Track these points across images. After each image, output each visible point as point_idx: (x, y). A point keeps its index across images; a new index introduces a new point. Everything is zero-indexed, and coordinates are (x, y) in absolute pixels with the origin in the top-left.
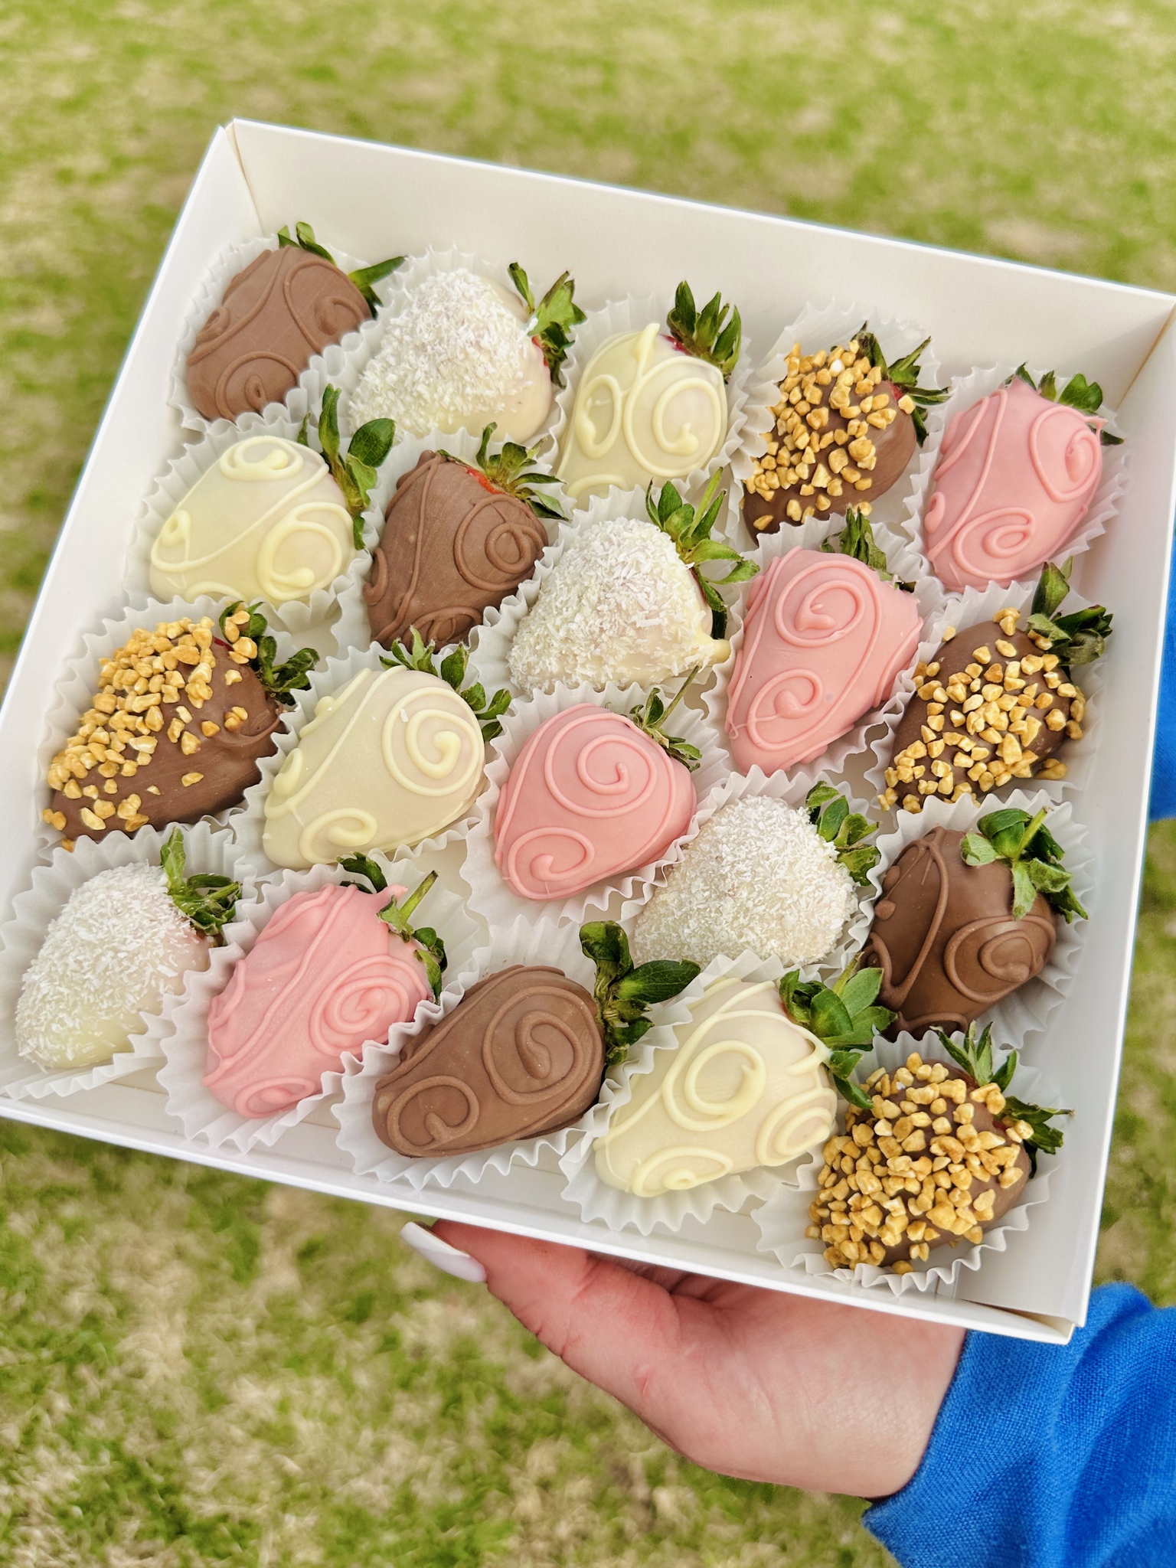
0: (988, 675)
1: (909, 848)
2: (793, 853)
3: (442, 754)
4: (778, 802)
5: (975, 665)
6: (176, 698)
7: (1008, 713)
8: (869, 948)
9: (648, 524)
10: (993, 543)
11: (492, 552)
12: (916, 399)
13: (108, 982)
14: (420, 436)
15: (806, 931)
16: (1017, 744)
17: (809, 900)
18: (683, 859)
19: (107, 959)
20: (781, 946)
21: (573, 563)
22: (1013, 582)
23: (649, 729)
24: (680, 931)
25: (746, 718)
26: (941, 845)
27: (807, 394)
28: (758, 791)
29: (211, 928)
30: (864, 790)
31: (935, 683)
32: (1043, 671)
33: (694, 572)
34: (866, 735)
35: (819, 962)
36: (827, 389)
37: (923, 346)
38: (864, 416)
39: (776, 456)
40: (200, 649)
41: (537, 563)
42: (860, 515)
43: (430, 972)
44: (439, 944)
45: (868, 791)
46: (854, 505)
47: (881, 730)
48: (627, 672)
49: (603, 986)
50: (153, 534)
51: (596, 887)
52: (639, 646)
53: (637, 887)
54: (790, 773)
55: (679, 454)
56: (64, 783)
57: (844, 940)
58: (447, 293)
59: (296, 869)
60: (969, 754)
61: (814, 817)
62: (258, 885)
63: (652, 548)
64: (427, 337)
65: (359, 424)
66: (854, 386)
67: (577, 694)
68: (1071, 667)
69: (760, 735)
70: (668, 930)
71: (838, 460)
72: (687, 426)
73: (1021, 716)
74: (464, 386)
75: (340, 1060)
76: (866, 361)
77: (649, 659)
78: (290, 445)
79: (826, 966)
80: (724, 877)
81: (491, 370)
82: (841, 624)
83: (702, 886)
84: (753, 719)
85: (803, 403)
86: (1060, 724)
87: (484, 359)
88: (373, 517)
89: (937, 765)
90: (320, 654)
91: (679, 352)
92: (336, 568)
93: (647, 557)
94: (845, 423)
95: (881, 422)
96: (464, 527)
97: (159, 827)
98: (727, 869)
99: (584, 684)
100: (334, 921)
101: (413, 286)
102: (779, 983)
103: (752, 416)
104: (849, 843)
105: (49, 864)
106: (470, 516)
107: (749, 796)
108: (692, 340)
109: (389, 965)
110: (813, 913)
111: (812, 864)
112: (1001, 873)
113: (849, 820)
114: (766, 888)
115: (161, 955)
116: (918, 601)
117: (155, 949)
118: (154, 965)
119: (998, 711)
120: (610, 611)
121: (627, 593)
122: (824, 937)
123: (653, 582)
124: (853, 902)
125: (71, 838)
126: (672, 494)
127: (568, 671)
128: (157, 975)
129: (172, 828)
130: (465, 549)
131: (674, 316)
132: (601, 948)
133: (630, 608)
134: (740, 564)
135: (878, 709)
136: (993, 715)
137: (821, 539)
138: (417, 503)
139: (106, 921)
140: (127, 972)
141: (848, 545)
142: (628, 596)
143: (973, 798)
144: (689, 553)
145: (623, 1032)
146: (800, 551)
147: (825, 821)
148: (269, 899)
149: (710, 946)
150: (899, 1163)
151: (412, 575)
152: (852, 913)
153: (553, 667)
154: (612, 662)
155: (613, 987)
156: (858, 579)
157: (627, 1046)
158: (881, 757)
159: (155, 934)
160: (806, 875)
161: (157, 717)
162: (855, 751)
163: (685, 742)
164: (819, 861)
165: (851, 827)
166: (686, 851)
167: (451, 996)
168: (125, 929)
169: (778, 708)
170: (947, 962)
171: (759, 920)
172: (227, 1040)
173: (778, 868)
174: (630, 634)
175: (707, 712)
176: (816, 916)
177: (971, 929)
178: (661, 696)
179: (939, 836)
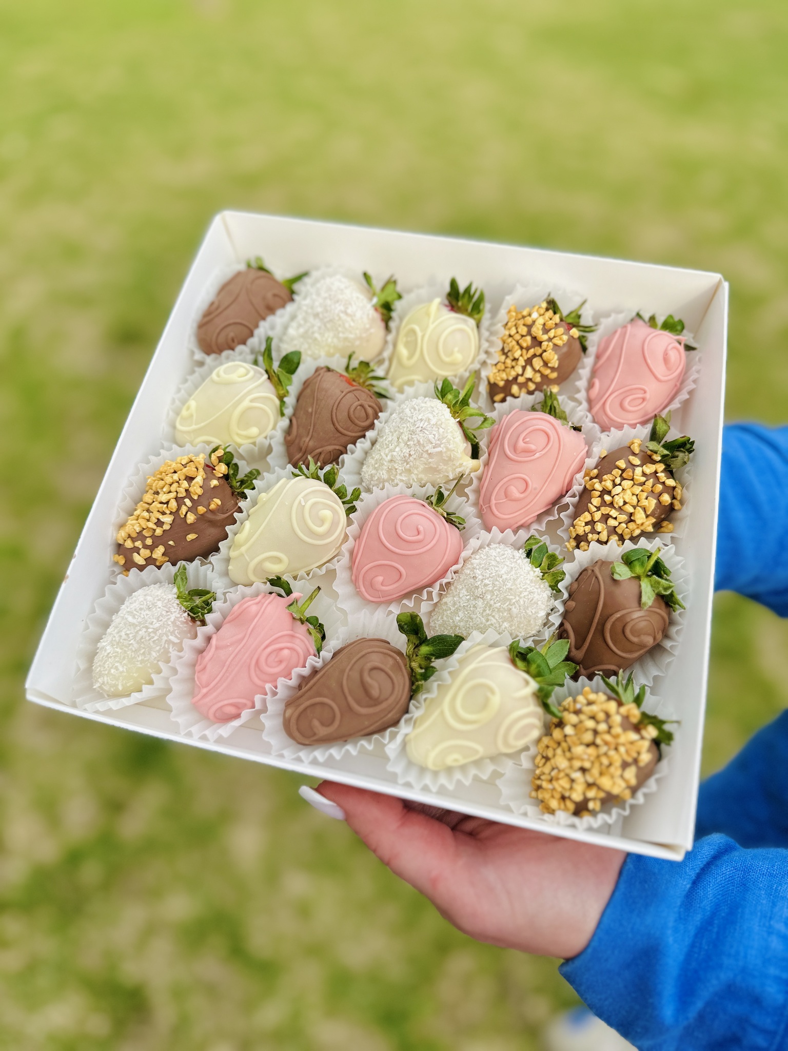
0: (624, 475)
1: (583, 572)
2: (516, 574)
3: (322, 522)
4: (508, 546)
5: (617, 470)
6: (184, 494)
7: (637, 495)
8: (561, 628)
9: (435, 400)
10: (626, 404)
11: (352, 416)
12: (580, 330)
13: (142, 646)
14: (315, 359)
15: (524, 618)
16: (642, 512)
17: (525, 599)
18: (456, 579)
19: (142, 633)
20: (511, 626)
21: (395, 421)
22: (638, 425)
23: (435, 508)
24: (454, 618)
25: (490, 501)
26: (600, 570)
27: (519, 330)
28: (498, 541)
29: (199, 616)
30: (557, 540)
31: (595, 480)
32: (656, 472)
33: (460, 423)
34: (558, 510)
35: (534, 635)
36: (529, 327)
37: (582, 304)
38: (550, 339)
39: (504, 363)
40: (197, 469)
41: (376, 421)
42: (551, 391)
43: (316, 641)
44: (321, 626)
45: (560, 541)
46: (548, 386)
47: (566, 507)
48: (425, 478)
49: (410, 649)
50: (178, 413)
51: (408, 595)
52: (430, 463)
54: (515, 532)
55: (452, 364)
56: (125, 540)
57: (547, 624)
58: (330, 288)
59: (245, 586)
60: (615, 518)
61: (529, 554)
62: (225, 594)
63: (437, 411)
64: (320, 310)
65: (284, 354)
66: (544, 324)
67: (397, 489)
68: (672, 469)
69: (497, 510)
70: (448, 618)
71: (537, 363)
72: (456, 349)
73: (644, 497)
74: (338, 333)
75: (265, 688)
76: (550, 313)
77: (436, 470)
78: (248, 366)
79: (537, 638)
80: (477, 587)
81: (352, 324)
82: (540, 449)
83: (466, 593)
84: (493, 502)
85: (517, 334)
86: (667, 501)
87: (349, 319)
88: (290, 400)
89: (597, 525)
90: (261, 472)
91: (451, 312)
92: (271, 426)
93: (434, 416)
94: (540, 343)
95: (559, 342)
96: (336, 403)
97: (174, 564)
98: (479, 583)
99: (401, 484)
100: (263, 612)
101: (313, 285)
102: (509, 647)
103: (491, 343)
104: (549, 569)
105: (115, 583)
106: (340, 398)
107: (492, 544)
108: (458, 306)
109: (293, 636)
110: (528, 607)
111: (527, 579)
112: (634, 584)
113: (548, 556)
114: (501, 593)
115: (171, 631)
116: (585, 436)
117: (169, 627)
118: (167, 636)
119: (631, 495)
120: (414, 445)
121: (423, 435)
122: (535, 622)
123: (437, 429)
124: (551, 602)
125: (128, 570)
126: (448, 384)
127: (392, 478)
128: (169, 642)
129: (180, 563)
130: (338, 415)
131: (449, 295)
132: (408, 627)
133: (425, 443)
134: (486, 419)
135: (565, 496)
136: (628, 496)
137: (530, 405)
138: (313, 392)
139: (142, 612)
140: (152, 640)
141: (545, 408)
142: (424, 437)
143: (619, 543)
144: (458, 414)
145: (421, 674)
146: (517, 412)
147: (534, 556)
148: (231, 601)
149: (471, 628)
150: (579, 750)
151: (310, 429)
152: (551, 608)
153: (385, 476)
154: (416, 472)
155: (416, 650)
156: (549, 425)
157: (423, 682)
158: (567, 521)
159: (169, 619)
160: (524, 586)
161: (173, 505)
162: (551, 518)
163: (456, 515)
164: (531, 578)
165: (549, 560)
166: (456, 574)
167: (326, 654)
168: (153, 616)
169: (506, 496)
170: (605, 635)
171: (497, 611)
172: (204, 677)
173: (507, 582)
174: (425, 457)
175: (468, 499)
176: (530, 609)
177: (618, 615)
178: (442, 490)
179: (599, 564)
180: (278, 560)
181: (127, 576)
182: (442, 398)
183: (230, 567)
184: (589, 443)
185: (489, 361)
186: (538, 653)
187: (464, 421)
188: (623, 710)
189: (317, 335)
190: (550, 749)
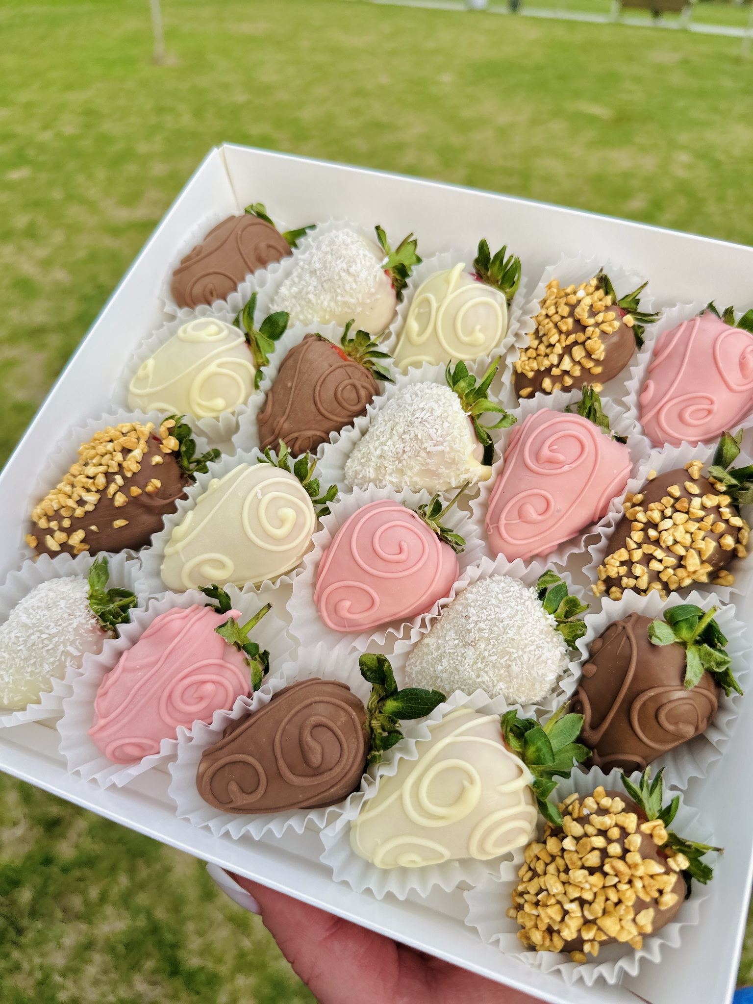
0: (678, 506)
1: (611, 626)
2: (522, 619)
3: (282, 522)
4: (516, 581)
5: (668, 498)
6: (116, 469)
7: (692, 534)
8: (576, 698)
9: (445, 387)
10: (687, 415)
11: (339, 396)
12: (637, 319)
13: (34, 654)
14: (306, 325)
15: (527, 679)
16: (697, 557)
17: (530, 655)
18: (442, 615)
20: (508, 688)
21: (391, 407)
22: (699, 443)
23: (428, 521)
24: (436, 667)
25: (498, 520)
26: (634, 627)
27: (560, 310)
28: (503, 573)
30: (581, 579)
31: (638, 508)
32: (719, 506)
33: (472, 419)
34: (586, 541)
35: (537, 704)
36: (573, 307)
37: (642, 287)
38: (597, 325)
39: (536, 349)
40: (139, 440)
41: (367, 406)
42: (592, 390)
43: (255, 674)
44: (264, 655)
45: (584, 581)
46: (588, 384)
47: (597, 538)
48: (420, 481)
49: (373, 701)
51: (379, 628)
52: (428, 464)
53: (408, 632)
54: (528, 562)
55: (472, 345)
56: (40, 518)
57: (556, 690)
58: (334, 242)
59: (176, 592)
60: (661, 561)
61: (542, 595)
62: (148, 600)
63: (444, 401)
64: (318, 266)
65: (268, 314)
66: (592, 306)
67: (383, 493)
68: (741, 505)
69: (507, 533)
70: (428, 665)
71: (578, 352)
72: (478, 327)
73: (701, 537)
74: (337, 296)
75: (176, 731)
76: (601, 292)
77: (434, 474)
78: (223, 324)
79: (541, 708)
80: (469, 631)
81: (354, 286)
82: (570, 461)
83: (453, 636)
84: (503, 521)
85: (556, 315)
86: (729, 546)
87: (351, 279)
88: (269, 371)
89: (636, 567)
91: (478, 282)
92: (241, 399)
93: (439, 406)
94: (584, 328)
95: (608, 329)
96: (322, 379)
98: (472, 625)
99: (389, 486)
100: (188, 631)
102: (502, 717)
103: (523, 324)
104: (566, 617)
105: (20, 569)
106: (327, 372)
107: (496, 575)
108: (487, 276)
109: (221, 666)
110: (533, 666)
111: (536, 628)
112: (678, 651)
113: (567, 600)
114: (499, 643)
115: (71, 640)
116: (630, 451)
117: (69, 634)
118: (65, 646)
119: (684, 532)
120: (410, 439)
121: (423, 428)
122: (541, 685)
123: (441, 423)
124: (565, 661)
125: (38, 554)
127: (380, 478)
128: (66, 653)
129: (101, 554)
130: (322, 393)
131: (477, 261)
132: (372, 672)
133: (424, 438)
134: (505, 417)
135: (596, 523)
136: (680, 534)
137: (565, 405)
138: (296, 362)
139: (39, 611)
140: (46, 648)
141: (582, 408)
142: (424, 431)
143: (661, 593)
144: (470, 407)
145: (383, 739)
146: (547, 411)
147: (549, 599)
148: (155, 609)
149: (456, 682)
151: (287, 407)
152: (564, 669)
153: (371, 475)
154: (409, 474)
155: (381, 704)
156: (585, 431)
157: (383, 750)
158: (596, 557)
159: (70, 624)
160: (530, 637)
161: (101, 480)
162: (576, 551)
163: (454, 533)
164: (542, 628)
165: (568, 605)
166: (445, 609)
167: (264, 694)
168: (51, 619)
169: (520, 516)
170: (632, 716)
171: (492, 667)
172: (104, 705)
173: (509, 629)
174: (422, 456)
175: (472, 514)
176: (535, 669)
177: (652, 693)
178: (441, 499)
179: (633, 619)
180: (222, 565)
181: (35, 562)
182: (454, 385)
184: (635, 459)
186: (540, 729)
187: (479, 416)
188: (646, 828)
189: (311, 296)
190: (541, 862)
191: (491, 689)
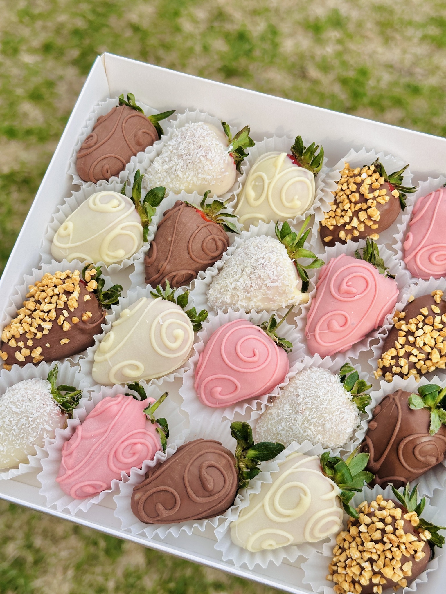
0: (426, 321)
1: (386, 398)
2: (331, 396)
3: (175, 339)
4: (327, 371)
5: (421, 316)
6: (63, 306)
7: (435, 339)
8: (364, 442)
9: (275, 240)
10: (434, 258)
11: (205, 248)
12: (401, 191)
15: (335, 432)
16: (438, 353)
17: (337, 418)
18: (281, 394)
20: (323, 438)
21: (240, 255)
22: (441, 277)
23: (269, 333)
24: (277, 427)
25: (314, 330)
26: (399, 398)
27: (350, 187)
28: (317, 365)
29: (68, 410)
30: (367, 368)
31: (403, 322)
33: (295, 263)
34: (370, 343)
35: (341, 447)
36: (359, 185)
37: (405, 168)
38: (375, 198)
39: (335, 212)
40: (74, 285)
41: (224, 253)
42: (373, 241)
43: (161, 438)
44: (167, 426)
45: (369, 369)
46: (370, 236)
47: (377, 341)
48: (261, 305)
49: (239, 451)
51: (240, 403)
52: (267, 294)
53: (259, 405)
54: (333, 358)
55: (292, 208)
56: (9, 340)
57: (352, 438)
58: (194, 134)
59: (106, 386)
60: (416, 356)
61: (343, 379)
62: (89, 392)
63: (276, 251)
64: (184, 152)
66: (371, 185)
67: (238, 314)
69: (320, 339)
70: (272, 426)
71: (363, 216)
72: (296, 197)
73: (441, 341)
74: (198, 173)
76: (377, 175)
77: (272, 300)
78: (120, 196)
79: (343, 450)
80: (299, 404)
81: (211, 168)
82: (359, 292)
83: (289, 407)
84: (317, 331)
85: (348, 190)
87: (208, 163)
88: (152, 228)
89: (401, 360)
90: (123, 288)
91: (295, 165)
92: (134, 249)
93: (274, 255)
94: (366, 201)
95: (382, 202)
96: (193, 236)
97: (49, 362)
98: (301, 400)
99: (241, 309)
100: (123, 412)
102: (320, 457)
103: (326, 194)
104: (358, 393)
106: (196, 232)
107: (313, 367)
108: (301, 161)
109: (144, 433)
110: (339, 424)
111: (340, 400)
112: (426, 413)
113: (358, 382)
114: (318, 411)
115: (46, 421)
116: (397, 283)
117: (45, 417)
118: (43, 425)
119: (430, 337)
120: (256, 278)
122: (343, 436)
123: (276, 267)
124: (358, 420)
125: (11, 364)
126: (287, 228)
127: (234, 303)
128: (44, 430)
129: (54, 363)
130: (193, 246)
131: (294, 148)
132: (240, 433)
133: (265, 278)
134: (316, 260)
136: (427, 339)
138: (173, 224)
139: (24, 403)
141: (366, 255)
142: (264, 272)
143: (417, 376)
144: (294, 254)
145: (247, 473)
146: (343, 257)
147: (347, 382)
148: (94, 399)
149: (290, 436)
150: (369, 545)
151: (168, 255)
152: (357, 425)
153: (228, 300)
154: (255, 300)
155: (244, 453)
156: (369, 273)
157: (249, 480)
158: (376, 353)
159: (45, 411)
160: (337, 406)
161: (53, 314)
162: (364, 349)
163: (286, 340)
164: (343, 400)
165: (359, 386)
166: (282, 390)
167: (171, 450)
168: (32, 408)
169: (329, 327)
170: (399, 452)
171: (314, 425)
172: (70, 461)
173: (324, 402)
174: (264, 289)
175: (296, 326)
176: (340, 426)
177: (410, 438)
178: (276, 318)
179: (399, 393)
180: (136, 367)
181: (10, 370)
182: (282, 239)
183: (94, 369)
184: (400, 289)
185: (323, 210)
186: (344, 464)
187: (298, 260)
188: (407, 516)
190: (347, 542)
191: (313, 439)
